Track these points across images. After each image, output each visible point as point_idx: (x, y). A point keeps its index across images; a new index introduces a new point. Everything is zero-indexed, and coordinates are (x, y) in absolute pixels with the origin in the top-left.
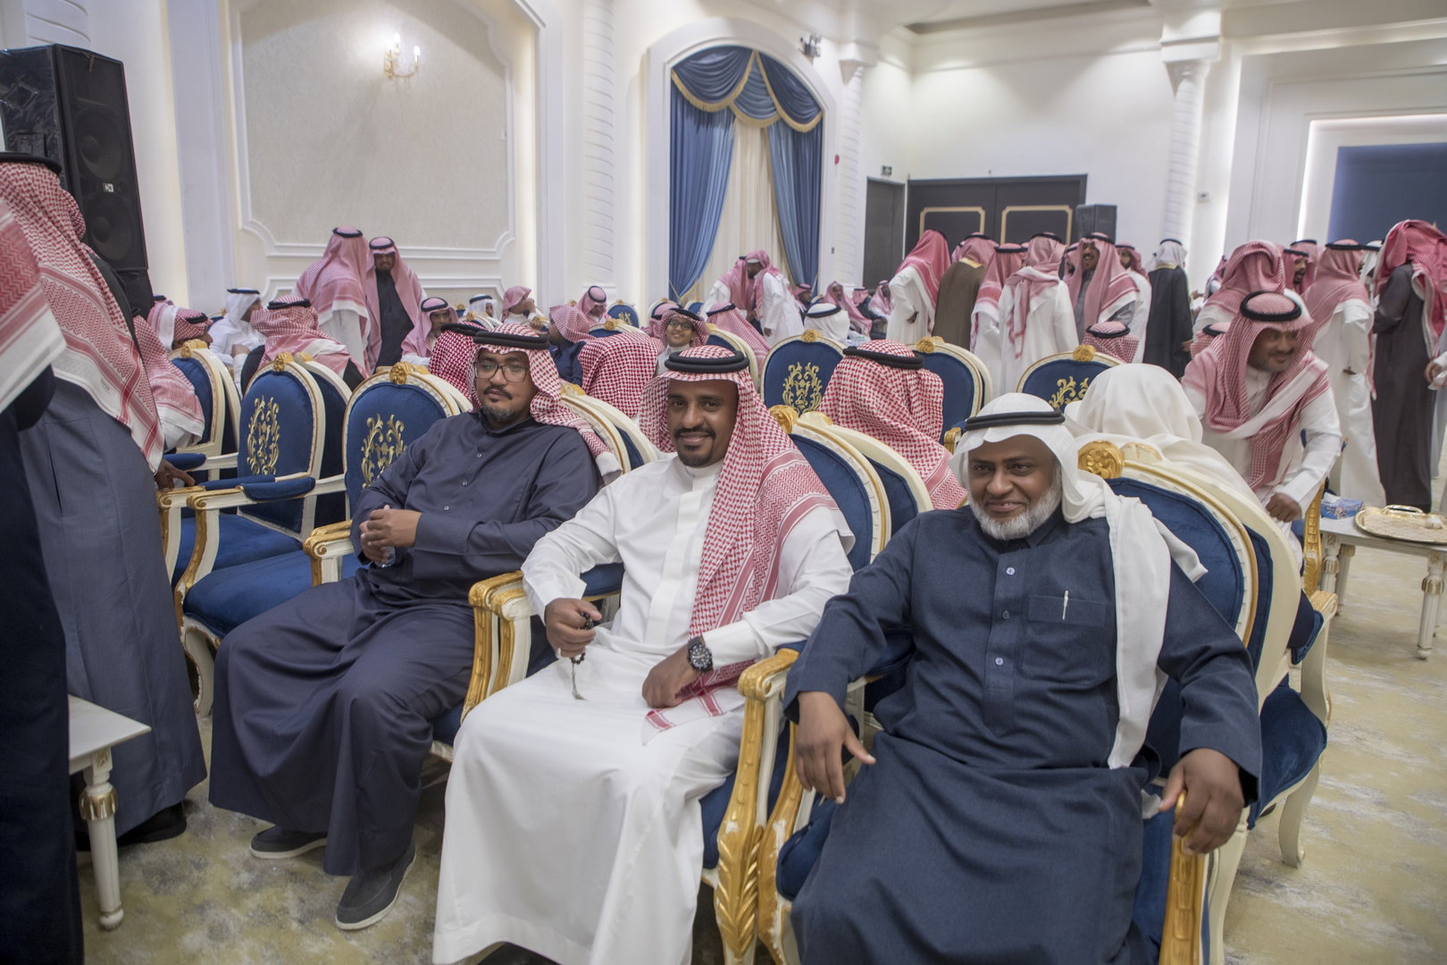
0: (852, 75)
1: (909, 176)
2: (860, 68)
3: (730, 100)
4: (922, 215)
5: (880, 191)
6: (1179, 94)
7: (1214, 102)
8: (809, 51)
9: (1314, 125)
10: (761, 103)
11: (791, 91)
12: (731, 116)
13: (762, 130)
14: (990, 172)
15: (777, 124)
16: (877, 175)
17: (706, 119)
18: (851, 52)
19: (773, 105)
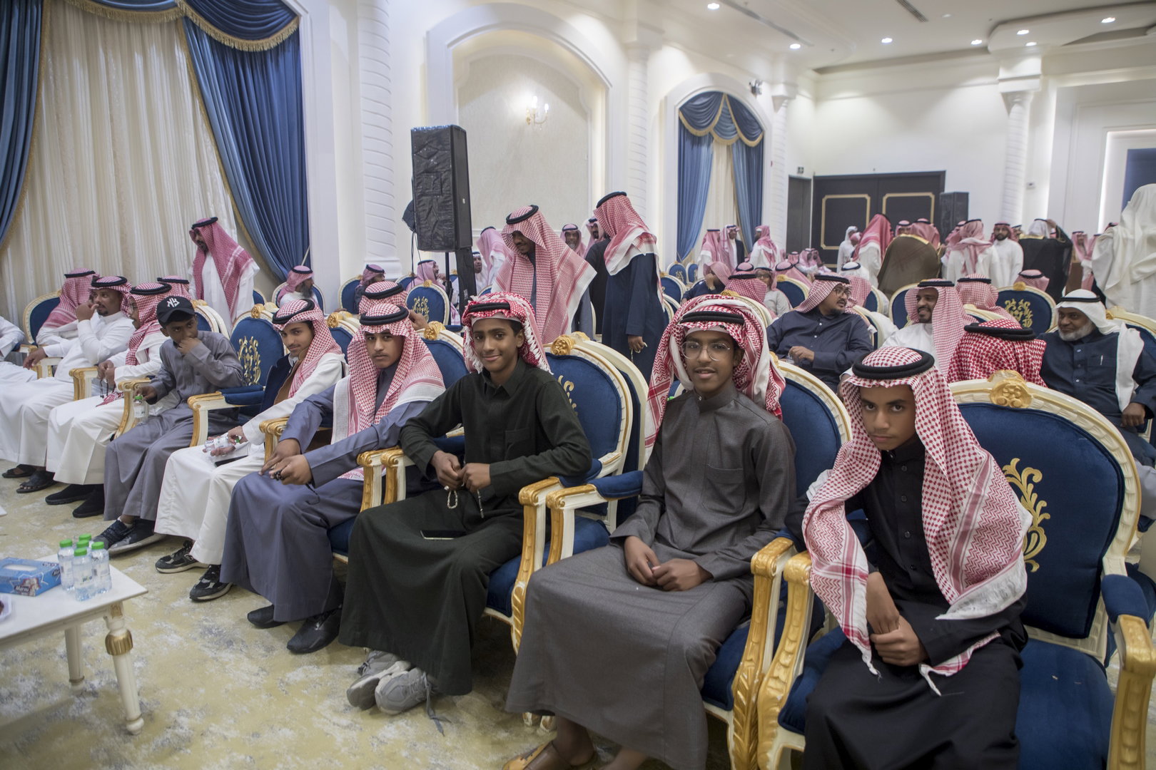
0: (780, 105)
1: (814, 173)
2: (786, 101)
3: (711, 128)
4: (824, 201)
5: (797, 184)
6: (1011, 114)
7: (1037, 119)
8: (754, 90)
9: (1109, 134)
10: (729, 128)
11: (746, 119)
12: (711, 138)
13: (728, 147)
14: (874, 170)
15: (737, 142)
16: (795, 174)
17: (697, 141)
18: (781, 90)
19: (735, 129)
